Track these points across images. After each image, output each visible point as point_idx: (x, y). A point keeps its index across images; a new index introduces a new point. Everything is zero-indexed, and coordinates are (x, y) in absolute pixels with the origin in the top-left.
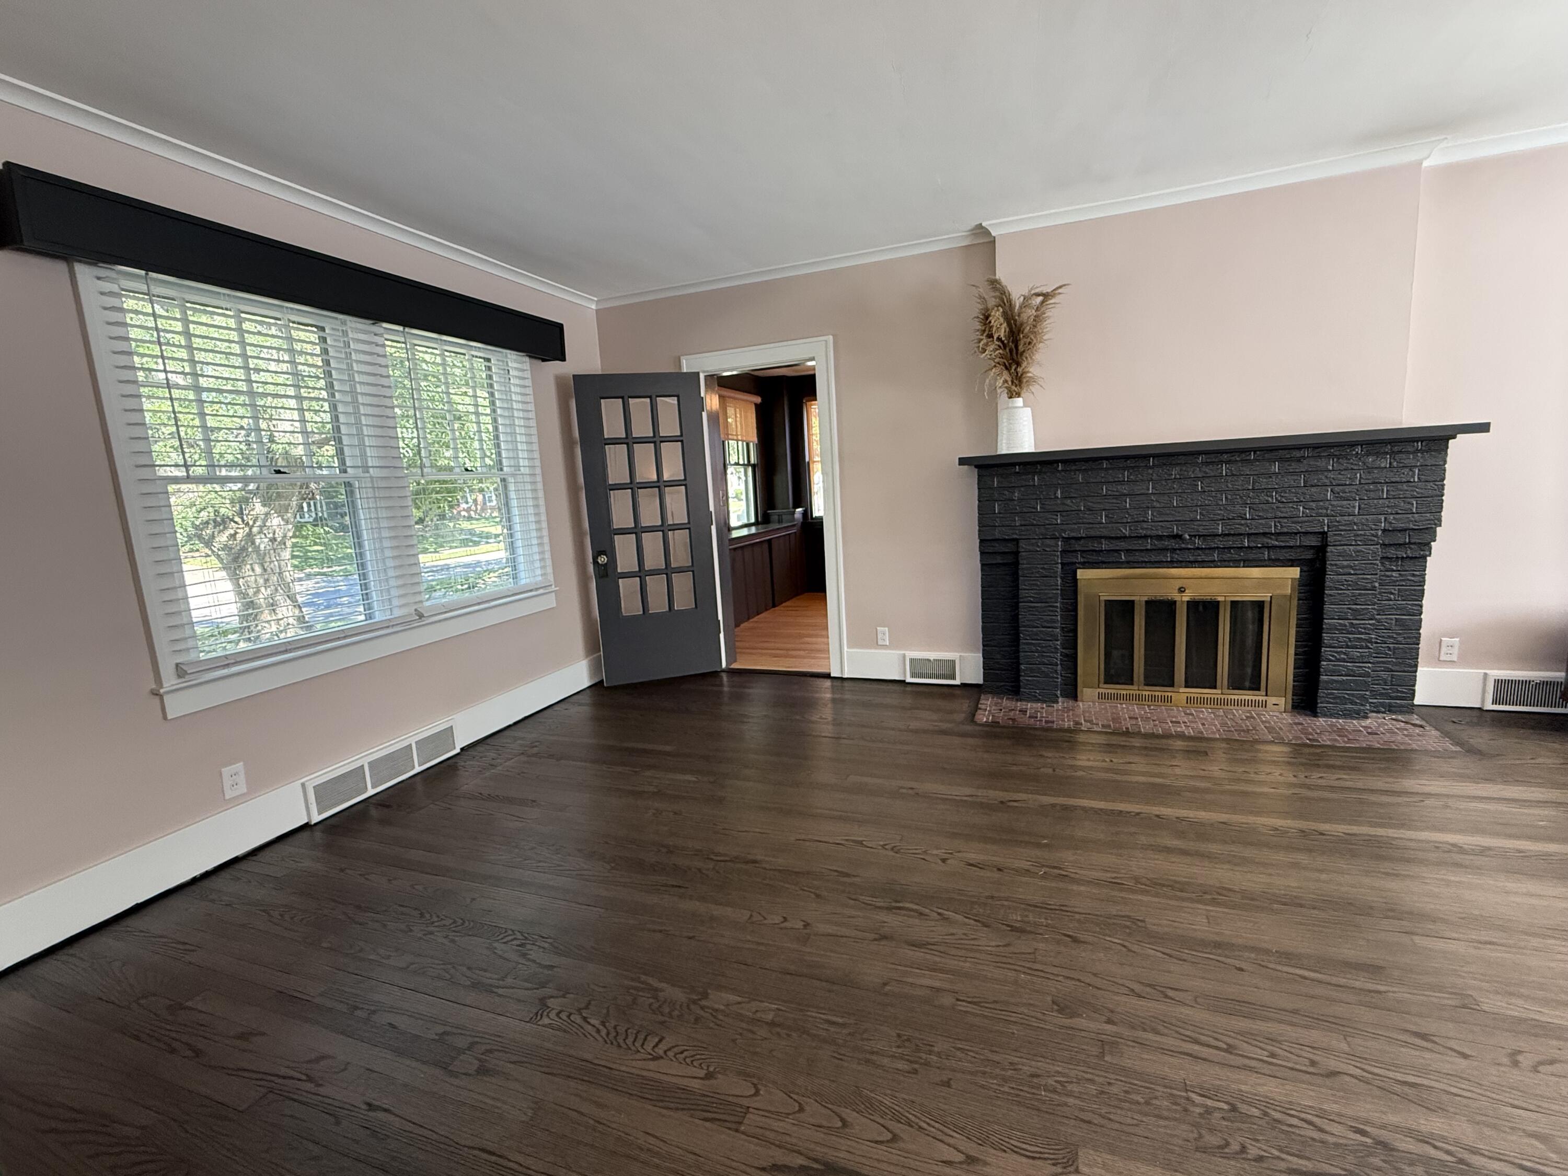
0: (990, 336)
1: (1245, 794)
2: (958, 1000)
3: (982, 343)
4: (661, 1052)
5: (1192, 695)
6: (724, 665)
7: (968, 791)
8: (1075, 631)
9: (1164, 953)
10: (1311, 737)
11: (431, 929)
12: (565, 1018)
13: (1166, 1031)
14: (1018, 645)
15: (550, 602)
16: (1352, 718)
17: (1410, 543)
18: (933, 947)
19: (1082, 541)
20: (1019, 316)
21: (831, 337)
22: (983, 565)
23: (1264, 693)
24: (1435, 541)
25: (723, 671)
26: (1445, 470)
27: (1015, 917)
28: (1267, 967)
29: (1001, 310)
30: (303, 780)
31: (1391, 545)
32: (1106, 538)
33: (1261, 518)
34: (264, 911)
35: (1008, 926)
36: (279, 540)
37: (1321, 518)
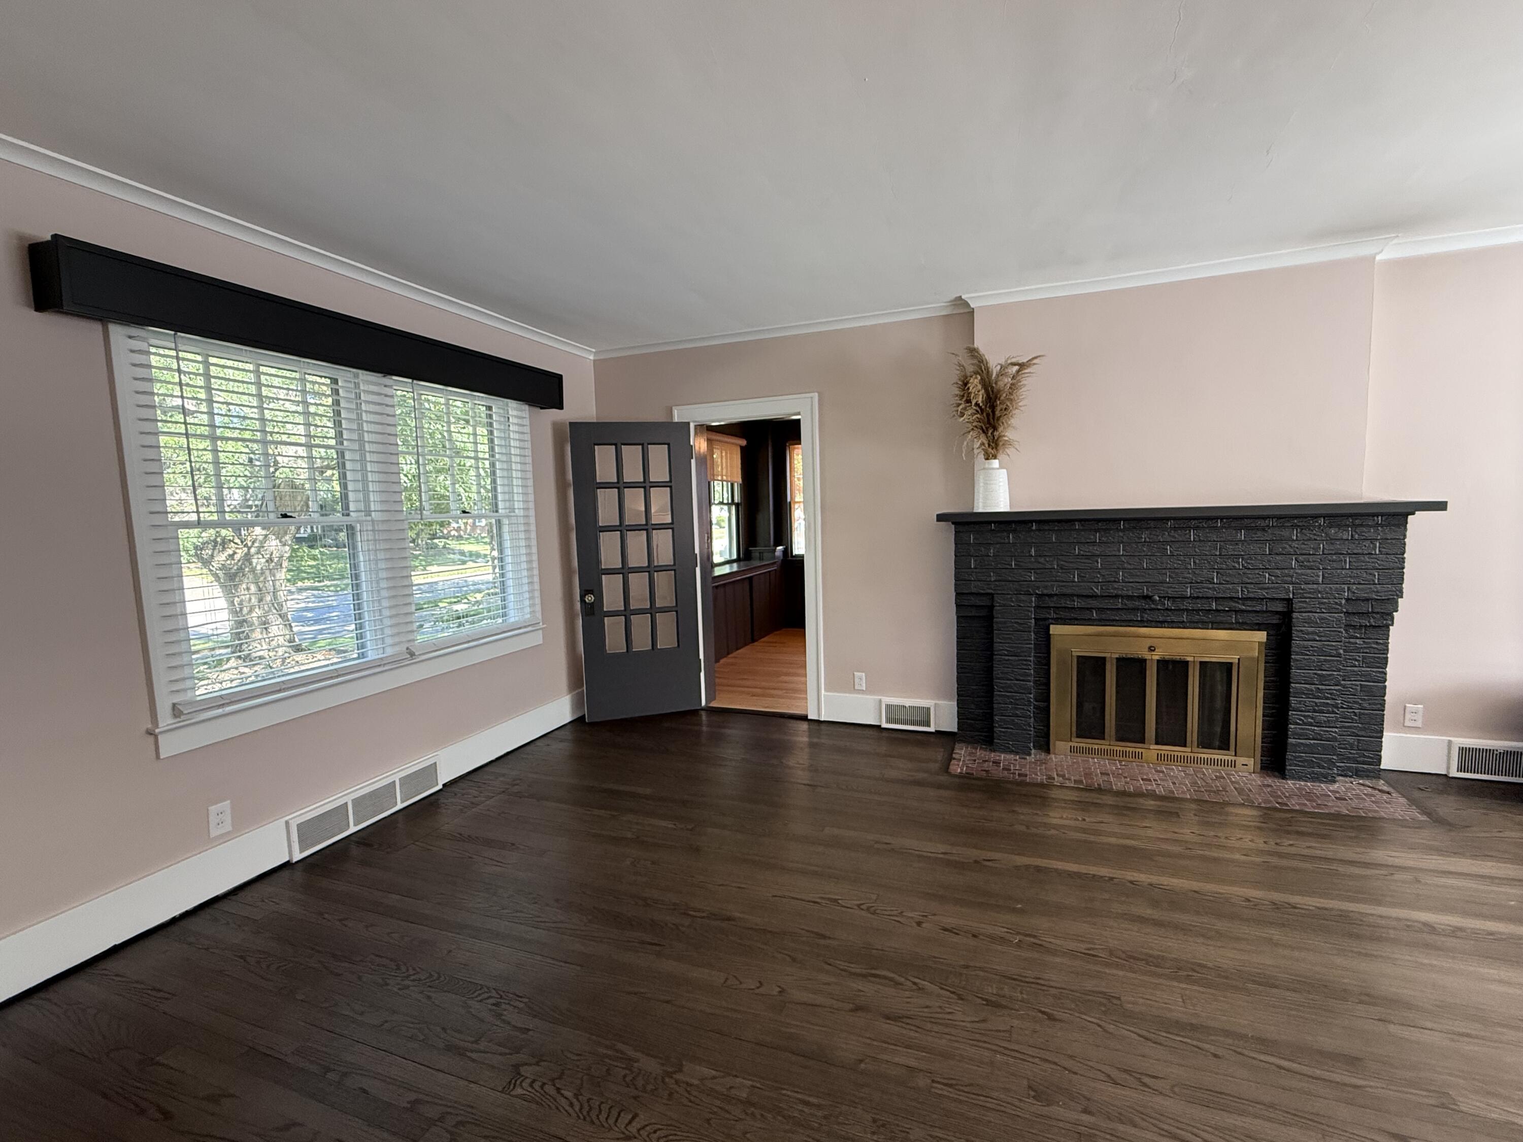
0: (969, 401)
1: (1215, 860)
2: (933, 1081)
3: (961, 407)
4: (634, 1131)
5: (1163, 753)
6: (703, 703)
7: (942, 848)
8: (1048, 684)
9: (1139, 1035)
10: (1280, 800)
11: (407, 982)
12: (537, 1088)
13: (1144, 1124)
14: (992, 696)
15: (536, 639)
16: (1321, 782)
17: (1372, 612)
18: (908, 1021)
19: (1055, 598)
20: (996, 383)
21: (816, 394)
22: (958, 617)
23: (1234, 754)
24: (1397, 611)
25: (703, 709)
26: (1405, 544)
27: (991, 990)
28: (1243, 1055)
29: (979, 377)
30: (287, 818)
31: (1354, 613)
32: (1078, 596)
33: (1228, 582)
34: (241, 957)
35: (983, 999)
36: (276, 560)
37: (1286, 586)
